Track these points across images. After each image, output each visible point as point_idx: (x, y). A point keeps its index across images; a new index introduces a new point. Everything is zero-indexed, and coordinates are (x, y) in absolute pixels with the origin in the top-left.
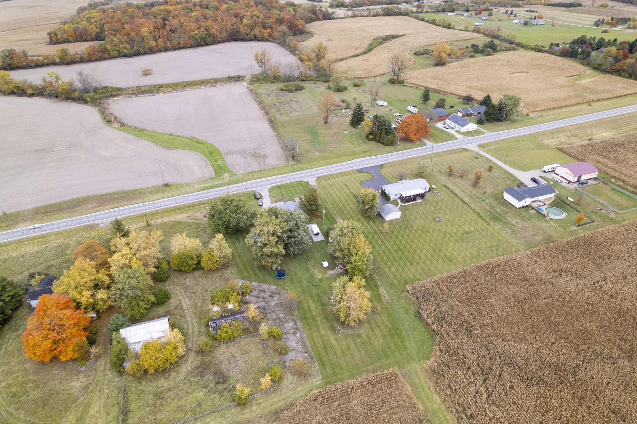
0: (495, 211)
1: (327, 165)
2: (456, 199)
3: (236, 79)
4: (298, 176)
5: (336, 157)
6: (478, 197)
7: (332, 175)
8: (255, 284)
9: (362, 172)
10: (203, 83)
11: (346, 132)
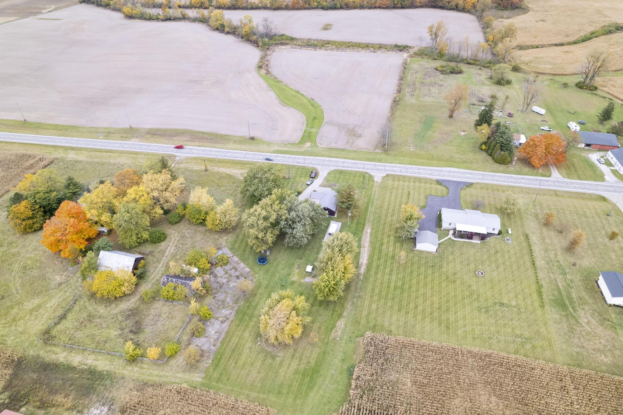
0: (569, 294)
1: (410, 164)
2: (527, 258)
3: (401, 48)
4: (369, 166)
5: (428, 159)
6: (560, 267)
7: (404, 177)
8: (236, 259)
9: (440, 184)
10: (367, 46)
11: (463, 133)
